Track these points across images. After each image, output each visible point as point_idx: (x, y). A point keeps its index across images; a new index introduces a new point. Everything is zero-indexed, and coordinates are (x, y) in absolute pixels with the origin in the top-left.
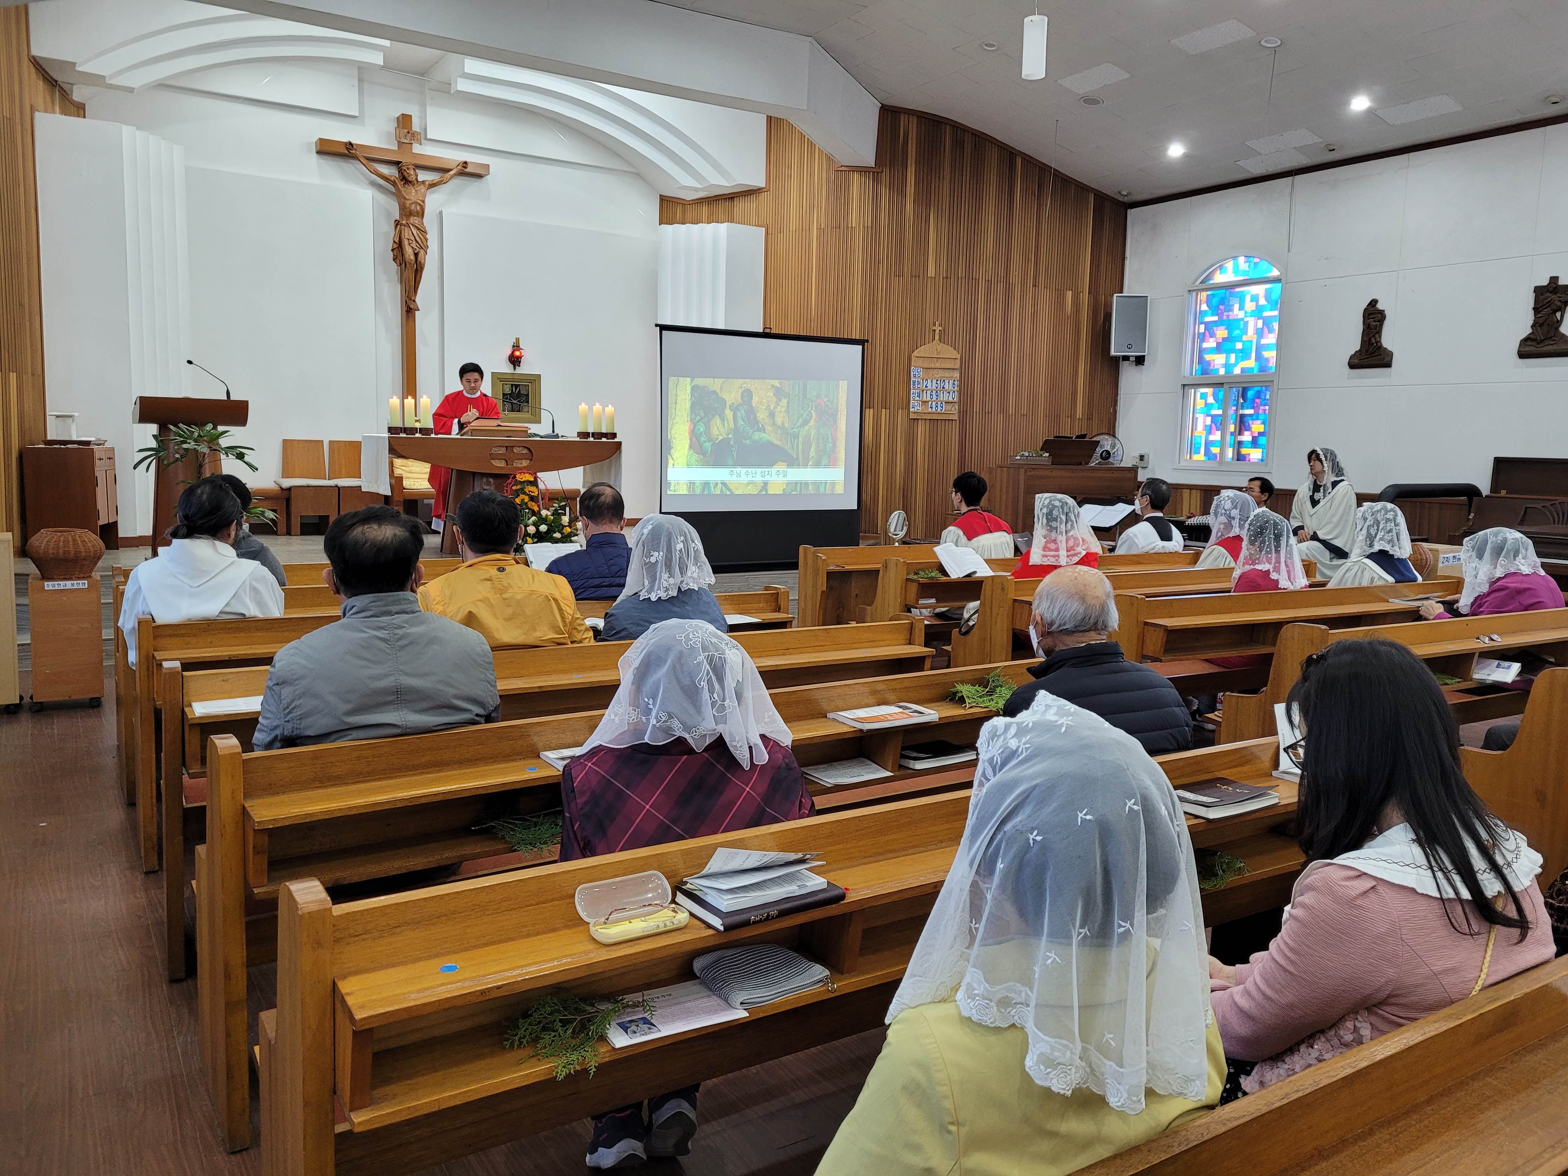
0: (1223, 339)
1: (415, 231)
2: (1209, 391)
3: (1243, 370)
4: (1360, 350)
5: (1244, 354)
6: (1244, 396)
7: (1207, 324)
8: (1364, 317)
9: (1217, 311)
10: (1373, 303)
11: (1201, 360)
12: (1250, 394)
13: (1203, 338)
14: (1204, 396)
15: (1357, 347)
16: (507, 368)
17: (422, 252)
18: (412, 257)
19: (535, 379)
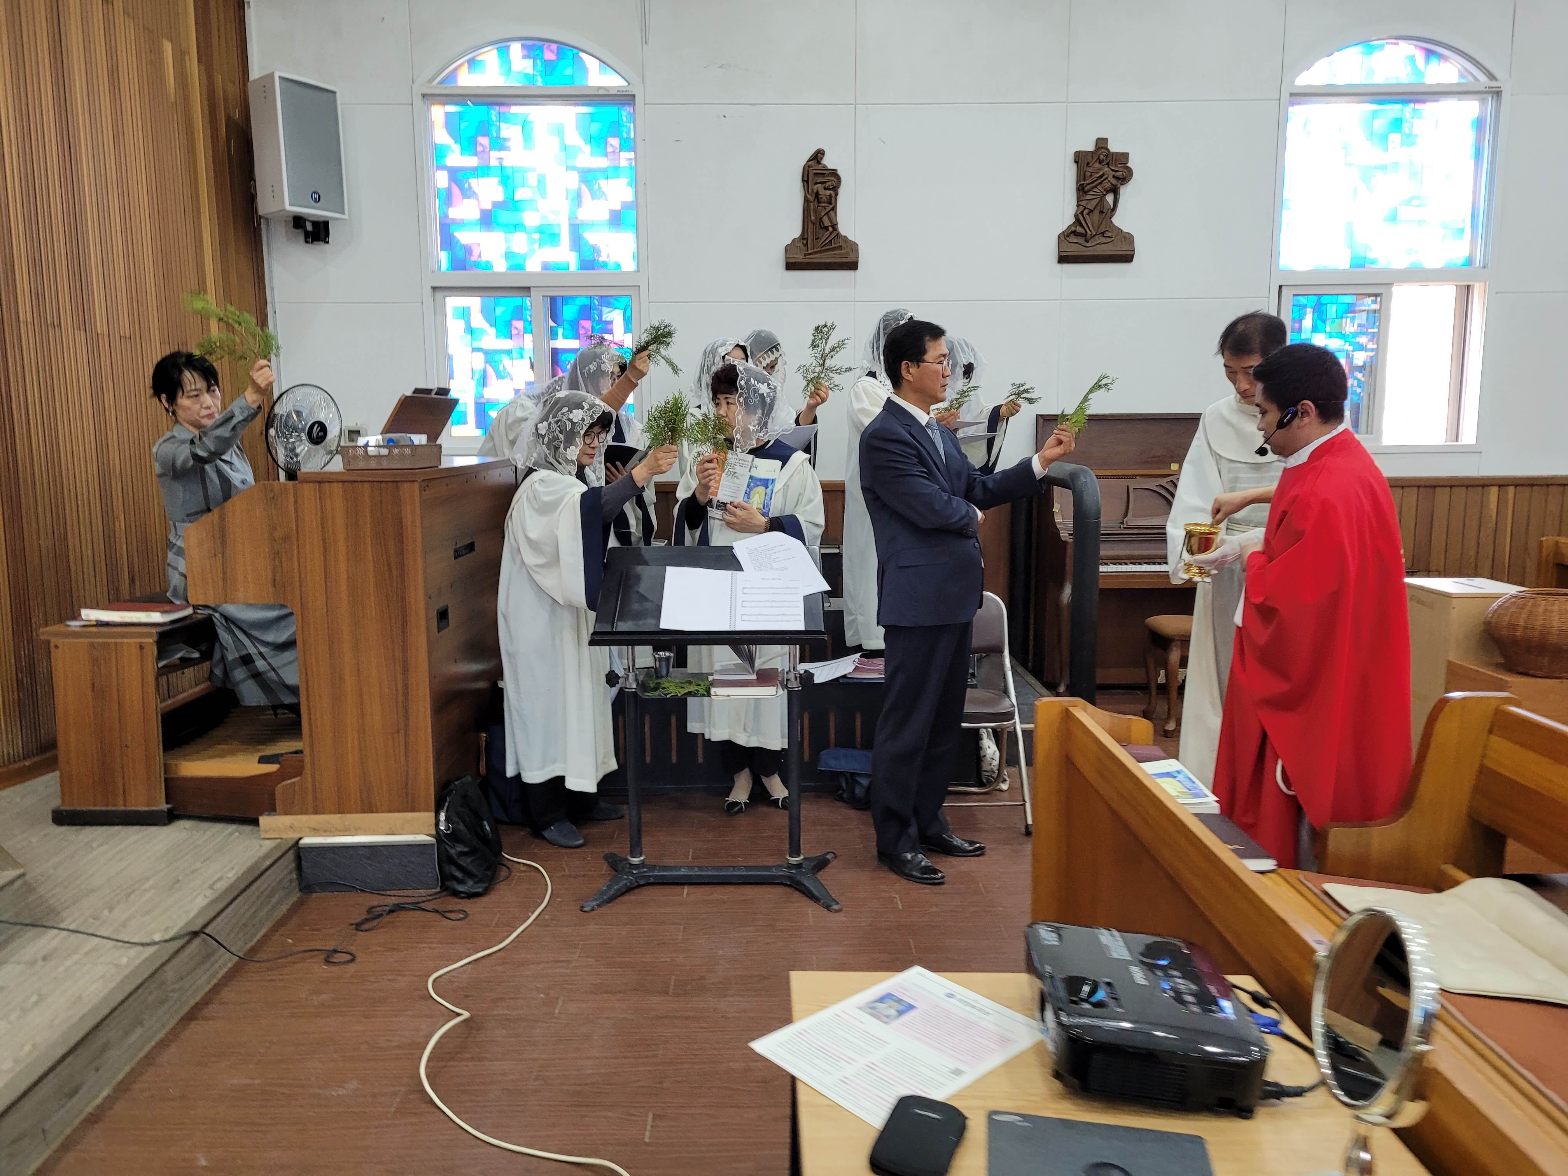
0: (496, 205)
2: (474, 302)
3: (546, 266)
4: (803, 237)
5: (548, 235)
6: (555, 315)
7: (454, 174)
8: (806, 181)
9: (471, 146)
10: (818, 156)
11: (448, 241)
12: (569, 312)
13: (449, 200)
14: (465, 314)
15: (796, 231)
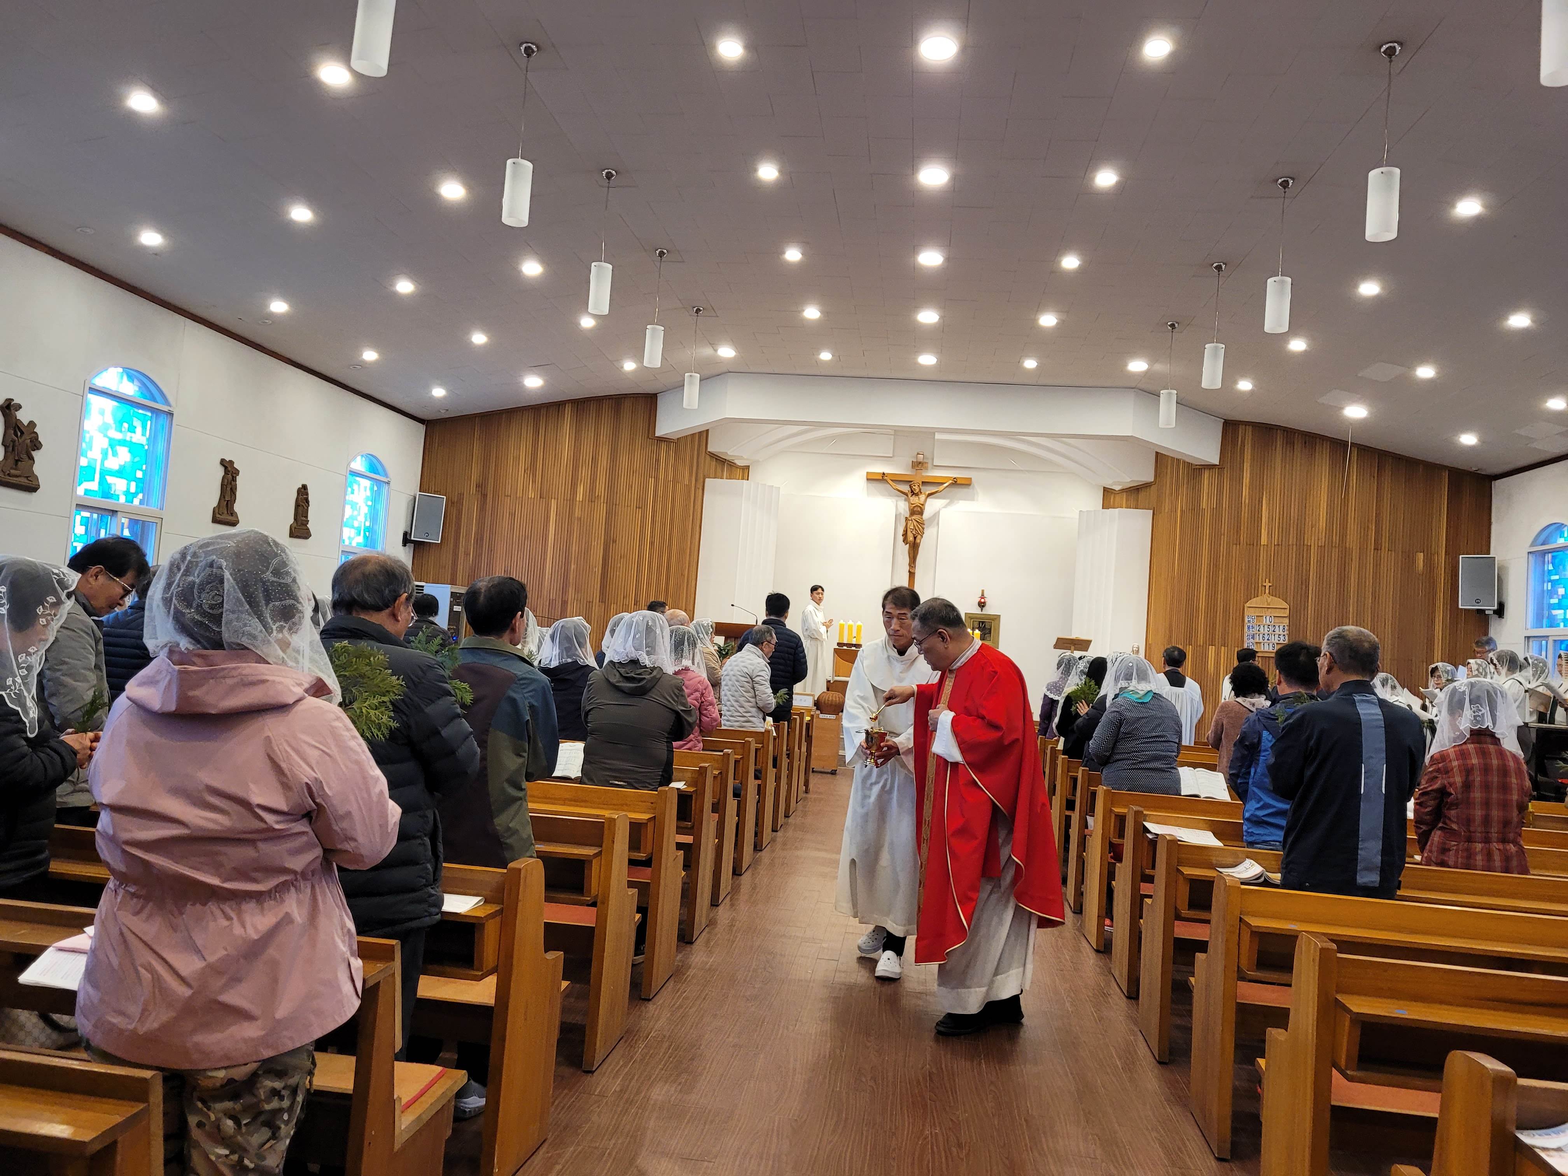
1: (915, 523)
16: (976, 610)
17: (919, 537)
18: (911, 538)
19: (997, 618)
